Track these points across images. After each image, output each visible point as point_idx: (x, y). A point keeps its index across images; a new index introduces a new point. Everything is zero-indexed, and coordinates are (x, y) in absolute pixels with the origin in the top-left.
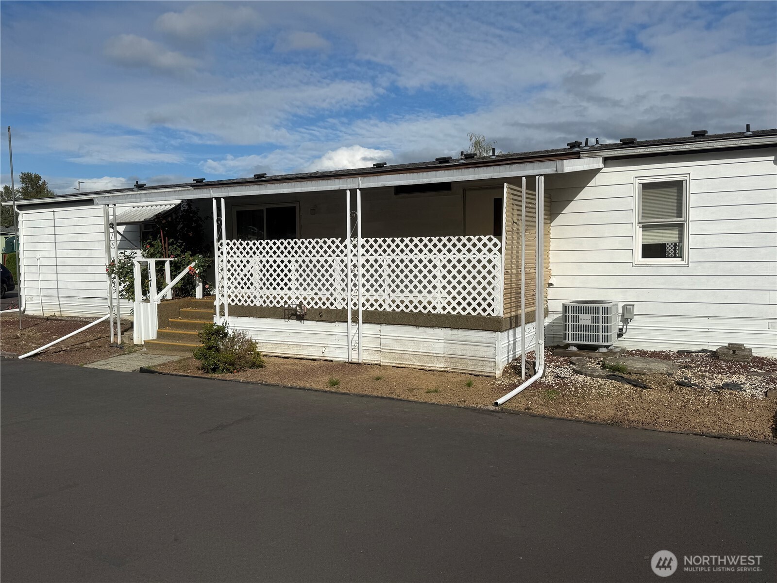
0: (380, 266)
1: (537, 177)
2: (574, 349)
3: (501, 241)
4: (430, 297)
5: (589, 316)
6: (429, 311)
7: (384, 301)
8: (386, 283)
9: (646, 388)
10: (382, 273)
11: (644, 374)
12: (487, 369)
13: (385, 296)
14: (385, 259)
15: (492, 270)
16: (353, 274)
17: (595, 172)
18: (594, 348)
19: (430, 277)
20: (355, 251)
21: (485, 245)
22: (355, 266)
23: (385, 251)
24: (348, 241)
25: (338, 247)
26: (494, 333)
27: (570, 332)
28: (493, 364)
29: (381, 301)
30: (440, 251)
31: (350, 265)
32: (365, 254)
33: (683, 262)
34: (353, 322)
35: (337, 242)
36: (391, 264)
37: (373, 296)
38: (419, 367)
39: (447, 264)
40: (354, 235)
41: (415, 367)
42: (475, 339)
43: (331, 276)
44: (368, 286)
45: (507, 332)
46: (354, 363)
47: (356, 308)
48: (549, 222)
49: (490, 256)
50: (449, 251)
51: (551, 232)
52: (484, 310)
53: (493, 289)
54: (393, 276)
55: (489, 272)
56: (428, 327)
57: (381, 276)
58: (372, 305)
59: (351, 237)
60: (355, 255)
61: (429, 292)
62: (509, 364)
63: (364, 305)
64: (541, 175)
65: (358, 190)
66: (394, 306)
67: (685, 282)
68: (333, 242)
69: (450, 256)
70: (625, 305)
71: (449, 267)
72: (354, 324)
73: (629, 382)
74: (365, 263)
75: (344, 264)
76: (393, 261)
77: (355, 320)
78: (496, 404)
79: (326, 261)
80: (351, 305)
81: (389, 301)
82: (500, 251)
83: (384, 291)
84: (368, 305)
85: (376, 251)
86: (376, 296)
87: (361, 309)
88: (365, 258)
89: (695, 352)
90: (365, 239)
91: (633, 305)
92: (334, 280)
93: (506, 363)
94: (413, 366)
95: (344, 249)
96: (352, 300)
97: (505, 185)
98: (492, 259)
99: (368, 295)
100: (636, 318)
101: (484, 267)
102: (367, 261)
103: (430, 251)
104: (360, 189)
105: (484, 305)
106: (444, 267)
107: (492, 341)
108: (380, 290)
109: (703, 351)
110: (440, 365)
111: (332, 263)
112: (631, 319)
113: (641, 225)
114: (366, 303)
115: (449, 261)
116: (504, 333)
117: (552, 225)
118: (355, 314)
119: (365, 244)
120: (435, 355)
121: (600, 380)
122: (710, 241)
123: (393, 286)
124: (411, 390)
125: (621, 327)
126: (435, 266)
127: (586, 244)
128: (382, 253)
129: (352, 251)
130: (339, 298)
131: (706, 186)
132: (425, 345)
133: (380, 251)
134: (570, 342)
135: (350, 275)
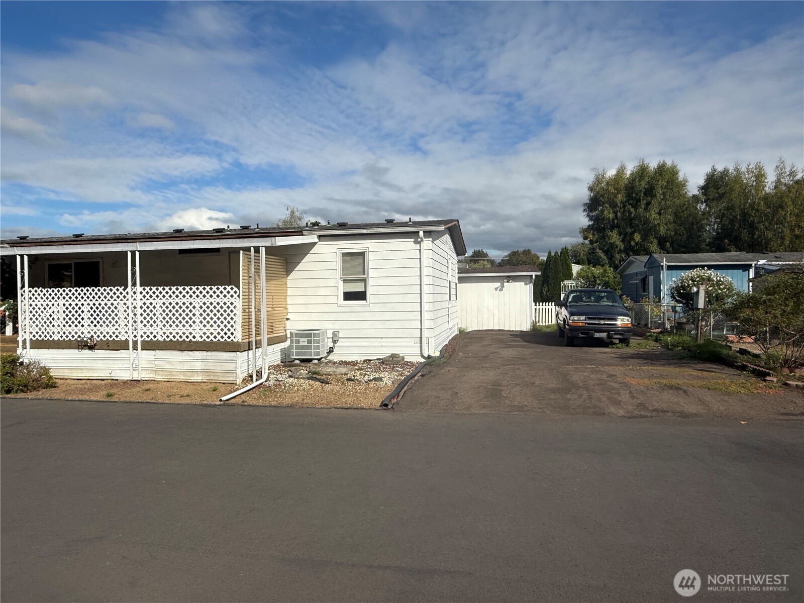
0: (154, 307)
1: (260, 248)
2: (298, 362)
3: (239, 289)
4: (191, 330)
5: (306, 340)
6: (191, 340)
7: (157, 333)
8: (159, 320)
9: (328, 384)
10: (156, 313)
11: (330, 375)
12: (231, 379)
13: (158, 329)
14: (158, 302)
15: (233, 309)
16: (133, 313)
17: (314, 244)
18: (310, 361)
19: (191, 315)
20: (135, 296)
21: (228, 292)
22: (135, 307)
23: (157, 296)
24: (129, 289)
25: (121, 293)
26: (235, 353)
27: (294, 351)
28: (235, 375)
29: (155, 333)
30: (198, 296)
31: (130, 307)
32: (143, 298)
33: (367, 303)
34: (134, 349)
35: (121, 289)
36: (162, 305)
37: (148, 330)
38: (184, 380)
39: (203, 305)
40: (134, 284)
41: (181, 380)
42: (223, 358)
43: (116, 315)
44: (145, 322)
45: (246, 352)
46: (134, 381)
47: (136, 339)
48: (286, 276)
49: (232, 300)
50: (204, 296)
51: (287, 283)
52: (229, 337)
53: (235, 322)
54: (164, 315)
55: (232, 311)
56: (189, 351)
57: (155, 315)
58: (148, 336)
59: (132, 286)
60: (135, 299)
61: (191, 326)
62: (248, 374)
63: (142, 336)
64: (263, 246)
65: (137, 252)
66: (165, 337)
67: (368, 316)
68: (118, 290)
69: (205, 300)
70: (334, 332)
71: (205, 307)
72: (135, 351)
73: (319, 380)
74: (143, 306)
75: (127, 306)
76: (164, 304)
77: (135, 348)
78: (221, 400)
79: (112, 304)
80: (132, 337)
81: (161, 333)
82: (239, 296)
83: (157, 326)
84: (145, 336)
85: (151, 296)
86: (151, 329)
87: (140, 340)
88: (143, 302)
89: (373, 360)
90: (143, 287)
91: (338, 332)
92: (119, 318)
93: (247, 373)
94: (179, 380)
95: (126, 295)
96: (133, 333)
97: (241, 251)
98: (234, 302)
99: (145, 329)
100: (340, 340)
101: (228, 307)
102: (145, 304)
103: (191, 296)
104: (138, 251)
105: (229, 334)
106: (201, 307)
107: (234, 359)
108: (155, 325)
109: (378, 359)
110: (199, 378)
111: (117, 306)
112: (337, 341)
113: (342, 279)
114: (143, 335)
115: (204, 304)
116: (243, 353)
117: (288, 278)
118: (135, 343)
119: (143, 291)
120: (195, 371)
121: (302, 380)
122: (382, 290)
123: (164, 322)
124: (169, 396)
125: (332, 346)
126: (194, 307)
127: (310, 292)
128: (156, 298)
129: (132, 297)
130: (123, 332)
131: (378, 256)
132: (188, 364)
133: (154, 296)
134: (295, 357)
135: (131, 315)
